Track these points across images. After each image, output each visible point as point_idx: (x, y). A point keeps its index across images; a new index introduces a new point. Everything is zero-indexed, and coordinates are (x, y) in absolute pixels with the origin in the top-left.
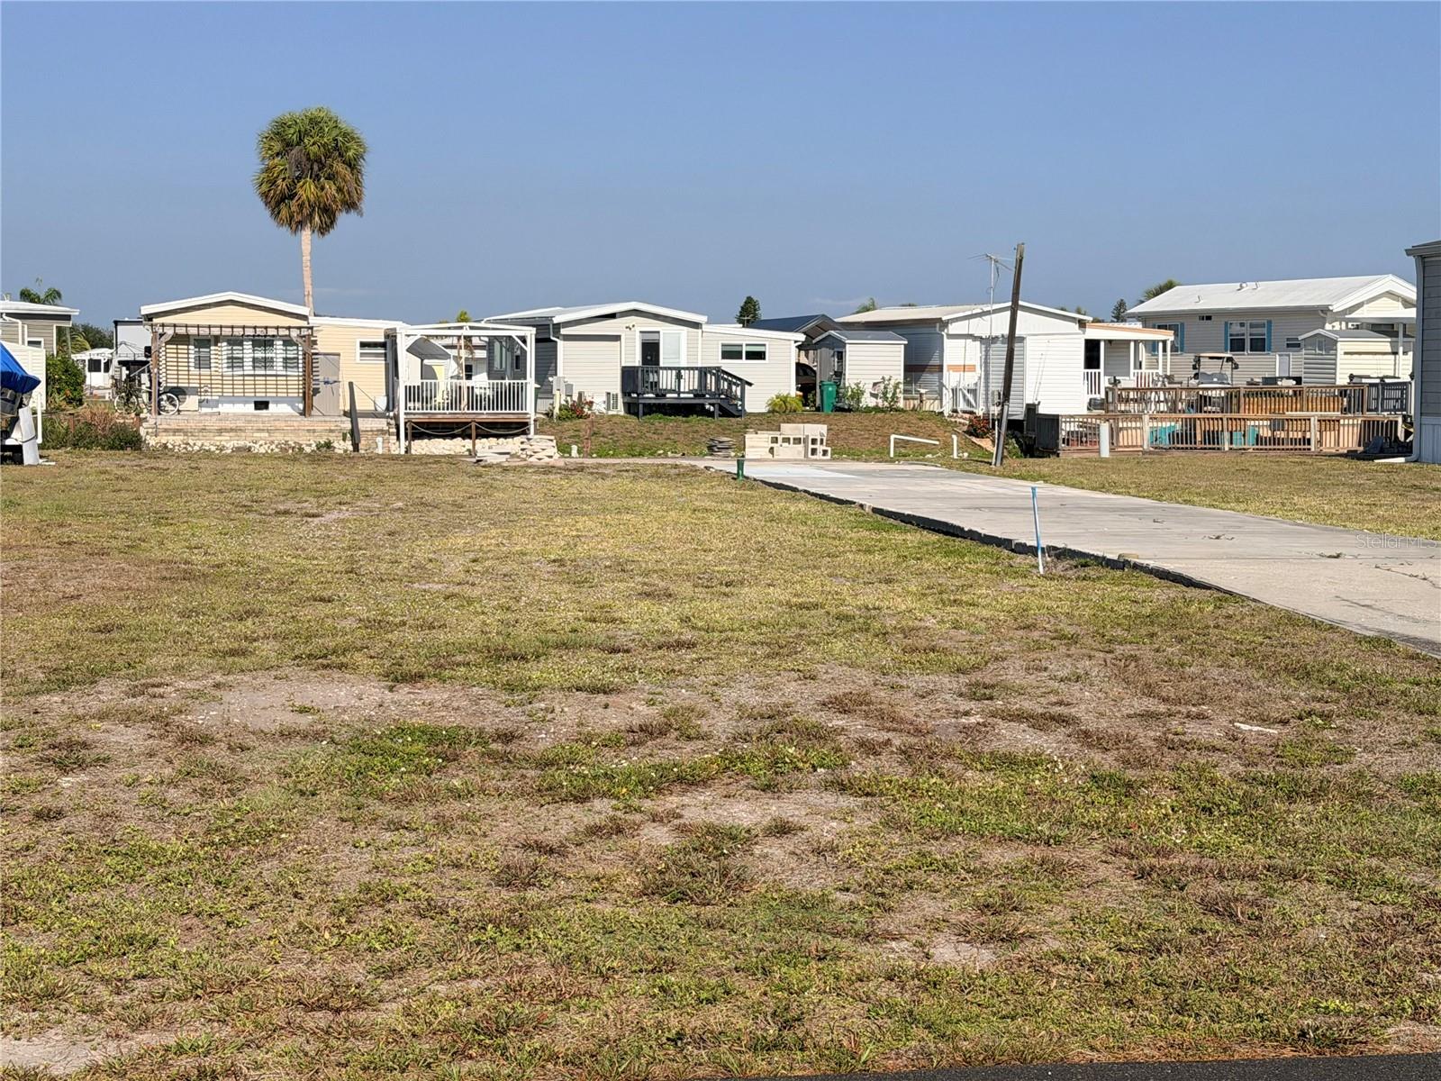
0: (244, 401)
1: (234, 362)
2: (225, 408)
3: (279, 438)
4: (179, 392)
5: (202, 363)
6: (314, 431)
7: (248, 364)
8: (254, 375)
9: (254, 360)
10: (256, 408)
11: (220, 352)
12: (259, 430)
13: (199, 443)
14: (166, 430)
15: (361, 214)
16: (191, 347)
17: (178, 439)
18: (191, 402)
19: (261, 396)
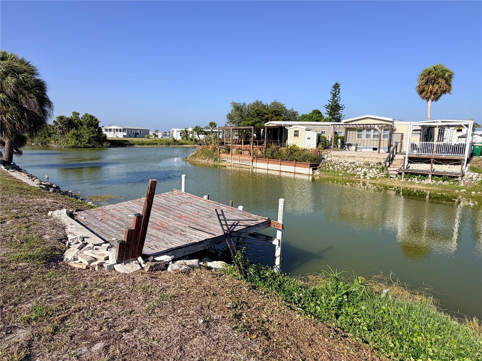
0: (370, 148)
1: (368, 136)
2: (364, 150)
3: (367, 160)
4: (350, 145)
5: (359, 136)
6: (378, 158)
7: (372, 137)
8: (374, 140)
9: (374, 136)
10: (373, 150)
11: (364, 133)
12: (361, 157)
13: (341, 160)
14: (334, 156)
15: (450, 94)
16: (357, 132)
17: (337, 158)
18: (353, 148)
19: (375, 147)
